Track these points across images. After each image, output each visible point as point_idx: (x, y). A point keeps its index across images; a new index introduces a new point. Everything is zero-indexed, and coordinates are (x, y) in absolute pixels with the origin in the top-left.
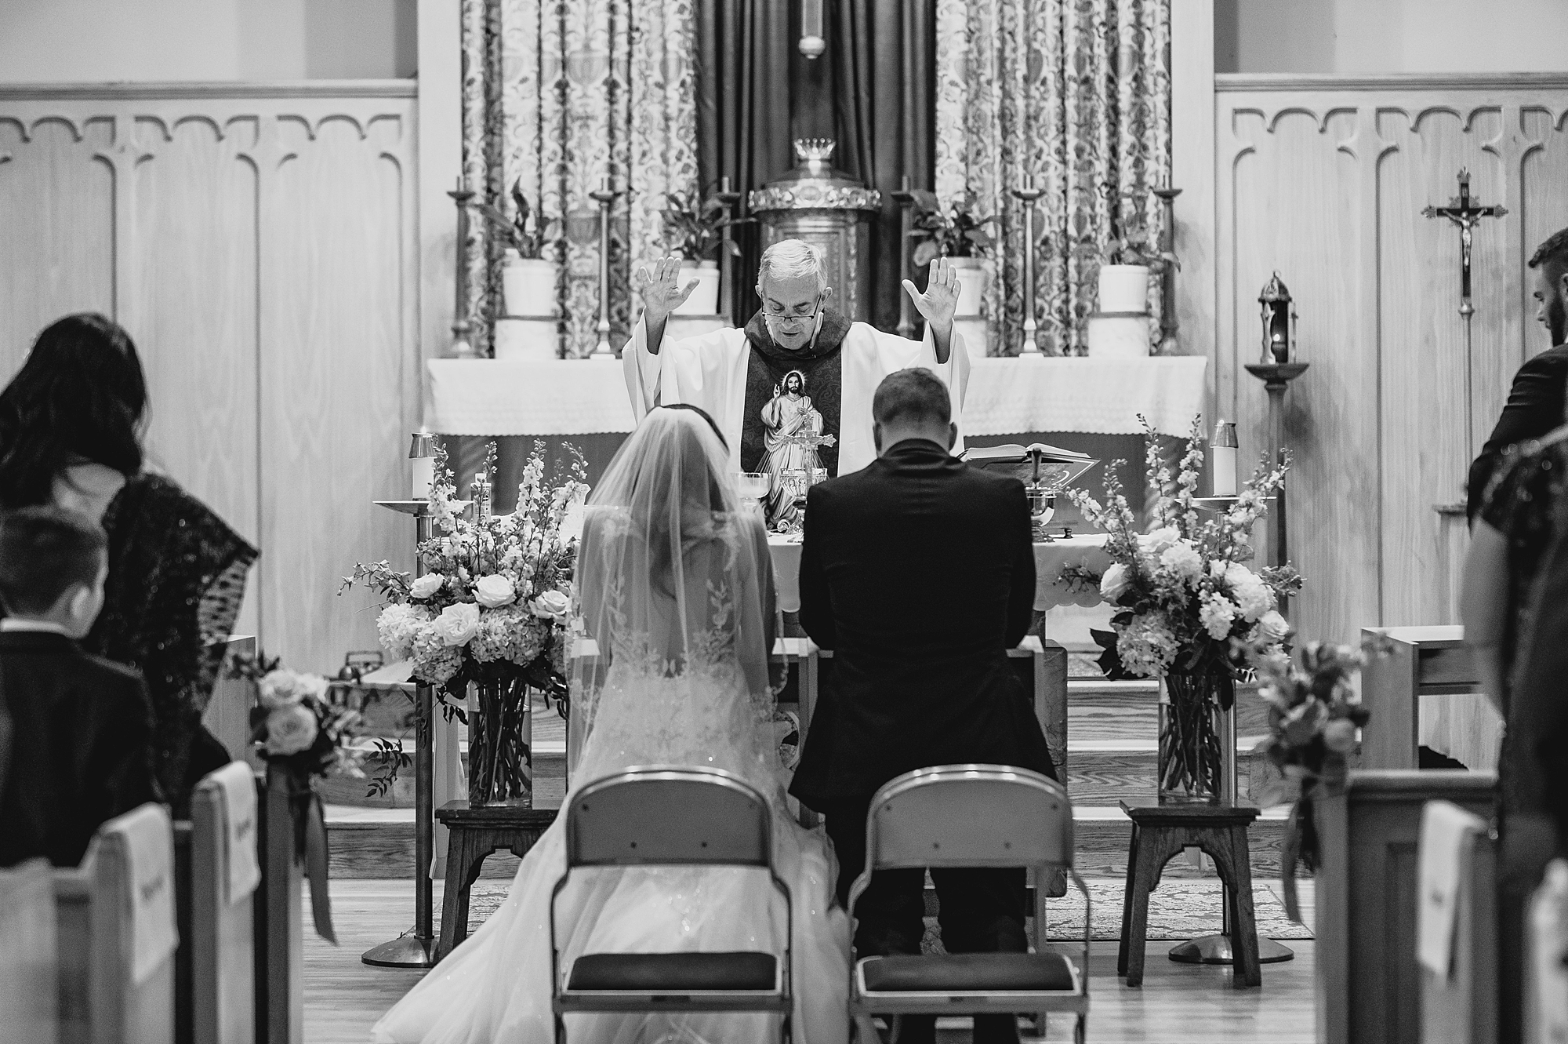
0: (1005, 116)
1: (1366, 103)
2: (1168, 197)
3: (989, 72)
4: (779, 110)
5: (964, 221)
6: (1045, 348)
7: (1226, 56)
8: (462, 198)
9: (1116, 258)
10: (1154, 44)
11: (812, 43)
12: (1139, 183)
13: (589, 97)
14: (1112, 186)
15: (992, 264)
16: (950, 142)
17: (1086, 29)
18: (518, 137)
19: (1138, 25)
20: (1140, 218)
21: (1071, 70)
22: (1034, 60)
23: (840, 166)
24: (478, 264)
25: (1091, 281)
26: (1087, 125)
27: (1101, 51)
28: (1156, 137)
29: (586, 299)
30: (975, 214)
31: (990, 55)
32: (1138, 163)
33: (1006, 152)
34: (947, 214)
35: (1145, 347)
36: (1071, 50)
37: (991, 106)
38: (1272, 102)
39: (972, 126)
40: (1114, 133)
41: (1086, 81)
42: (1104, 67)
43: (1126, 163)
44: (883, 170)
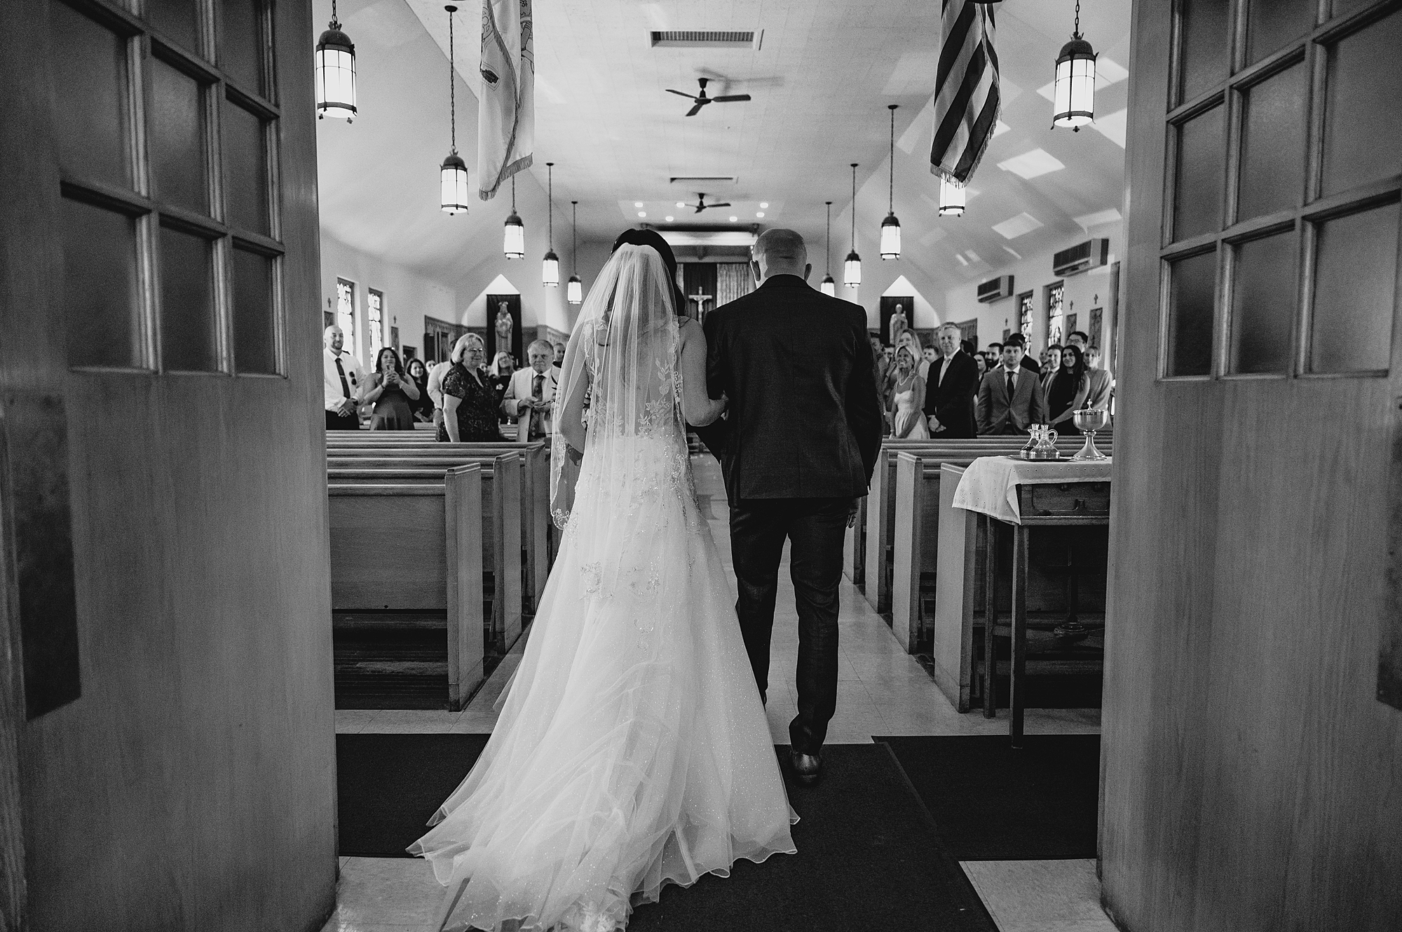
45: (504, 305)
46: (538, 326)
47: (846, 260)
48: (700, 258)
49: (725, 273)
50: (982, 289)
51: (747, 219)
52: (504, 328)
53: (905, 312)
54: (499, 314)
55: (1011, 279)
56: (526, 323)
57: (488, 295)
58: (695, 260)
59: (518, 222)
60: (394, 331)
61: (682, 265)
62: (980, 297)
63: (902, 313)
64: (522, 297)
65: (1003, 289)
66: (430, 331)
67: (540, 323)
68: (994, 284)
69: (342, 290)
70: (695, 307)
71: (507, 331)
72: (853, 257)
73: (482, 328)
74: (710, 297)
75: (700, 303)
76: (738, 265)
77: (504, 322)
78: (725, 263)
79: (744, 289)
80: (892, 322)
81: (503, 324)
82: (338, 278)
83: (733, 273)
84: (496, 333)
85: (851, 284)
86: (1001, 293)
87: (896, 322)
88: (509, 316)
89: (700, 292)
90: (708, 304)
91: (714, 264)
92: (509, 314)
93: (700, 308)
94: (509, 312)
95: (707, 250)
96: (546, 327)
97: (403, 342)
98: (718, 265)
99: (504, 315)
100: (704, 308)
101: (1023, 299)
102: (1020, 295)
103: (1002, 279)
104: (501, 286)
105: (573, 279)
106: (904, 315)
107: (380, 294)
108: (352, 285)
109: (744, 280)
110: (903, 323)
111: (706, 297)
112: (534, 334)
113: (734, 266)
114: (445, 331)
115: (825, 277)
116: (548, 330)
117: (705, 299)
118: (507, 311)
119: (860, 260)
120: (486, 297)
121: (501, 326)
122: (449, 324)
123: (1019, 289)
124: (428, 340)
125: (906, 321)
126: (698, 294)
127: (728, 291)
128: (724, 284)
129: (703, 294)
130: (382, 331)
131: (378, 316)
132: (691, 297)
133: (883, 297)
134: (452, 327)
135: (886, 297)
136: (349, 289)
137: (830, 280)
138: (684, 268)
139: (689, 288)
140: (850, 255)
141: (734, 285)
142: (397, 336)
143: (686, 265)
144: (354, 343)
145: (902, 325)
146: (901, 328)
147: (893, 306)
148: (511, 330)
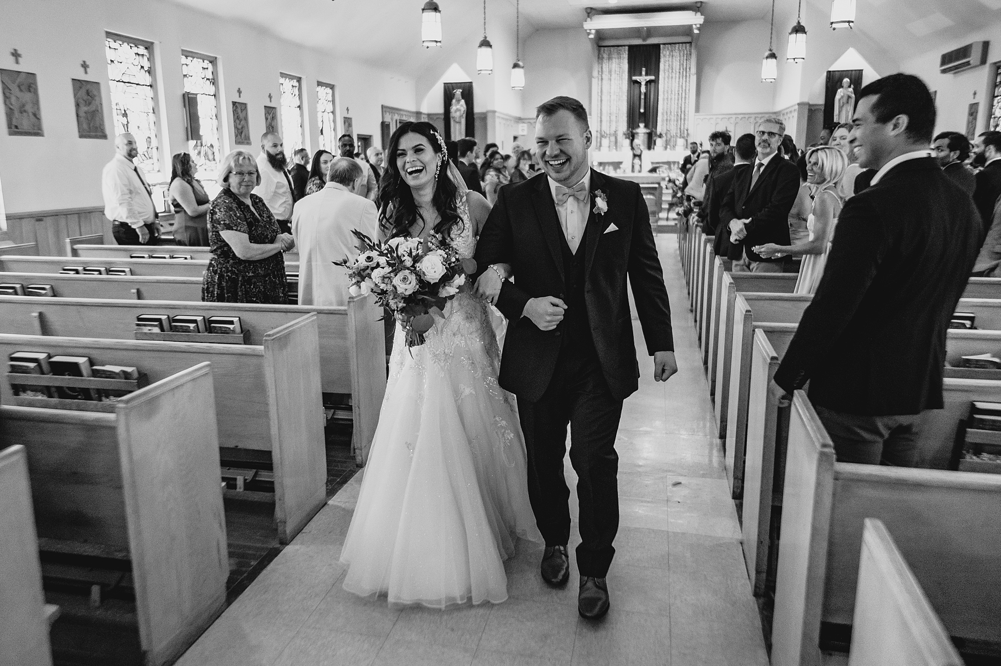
0: (667, 120)
1: (714, 117)
2: (687, 130)
3: (665, 114)
4: (637, 119)
5: (661, 134)
6: (671, 149)
7: (697, 110)
8: (597, 131)
9: (680, 138)
10: (687, 110)
11: (642, 111)
12: (684, 128)
13: (613, 118)
14: (680, 129)
15: (664, 139)
16: (659, 124)
17: (678, 108)
18: (604, 123)
19: (685, 108)
20: (684, 133)
21: (676, 114)
22: (671, 112)
23: (646, 126)
24: (599, 140)
25: (676, 142)
26: (677, 121)
27: (680, 111)
28: (686, 122)
29: (613, 144)
30: (662, 133)
31: (665, 112)
32: (684, 126)
33: (667, 124)
35: (682, 149)
36: (676, 111)
37: (665, 119)
38: (702, 117)
39: (663, 121)
40: (681, 121)
41: (678, 115)
42: (680, 113)
43: (682, 126)
44: (651, 127)
45: (458, 92)
46: (487, 112)
47: (791, 33)
48: (644, 40)
49: (668, 53)
50: (946, 59)
52: (458, 114)
53: (852, 86)
55: (986, 45)
56: (477, 109)
57: (445, 83)
58: (638, 42)
59: (436, 9)
60: (348, 121)
61: (627, 48)
62: (943, 68)
63: (850, 87)
64: (474, 85)
65: (975, 57)
66: (388, 119)
67: (490, 108)
68: (964, 52)
69: (288, 84)
70: (638, 88)
71: (461, 116)
72: (799, 29)
73: (440, 114)
74: (653, 78)
75: (643, 83)
76: (681, 44)
77: (459, 107)
78: (667, 44)
79: (686, 69)
80: (838, 97)
81: (458, 110)
82: (281, 73)
83: (676, 53)
84: (451, 119)
85: (794, 59)
86: (971, 62)
87: (842, 97)
88: (463, 102)
89: (644, 73)
90: (650, 84)
91: (657, 47)
92: (463, 101)
93: (643, 89)
94: (463, 98)
95: (650, 32)
96: (494, 112)
97: (357, 130)
98: (661, 46)
99: (458, 101)
100: (646, 88)
101: (999, 67)
102: (995, 63)
103: (973, 46)
104: (456, 75)
105: (516, 66)
106: (851, 90)
107: (332, 87)
108: (299, 80)
109: (686, 60)
110: (849, 97)
111: (648, 78)
112: (484, 117)
113: (677, 45)
115: (767, 53)
116: (497, 114)
117: (648, 80)
118: (461, 98)
119: (806, 33)
120: (443, 85)
121: (456, 112)
122: (409, 111)
123: (994, 57)
124: (385, 127)
125: (853, 96)
126: (641, 75)
127: (671, 71)
128: (667, 65)
129: (647, 74)
130: (334, 121)
131: (330, 107)
132: (634, 78)
133: (830, 72)
134: (412, 114)
135: (833, 71)
136: (296, 84)
137: (773, 56)
138: (629, 51)
139: (633, 69)
140: (795, 27)
141: (676, 64)
142: (350, 125)
143: (631, 48)
144: (303, 134)
145: (848, 99)
146: (848, 102)
147: (841, 80)
148: (464, 116)
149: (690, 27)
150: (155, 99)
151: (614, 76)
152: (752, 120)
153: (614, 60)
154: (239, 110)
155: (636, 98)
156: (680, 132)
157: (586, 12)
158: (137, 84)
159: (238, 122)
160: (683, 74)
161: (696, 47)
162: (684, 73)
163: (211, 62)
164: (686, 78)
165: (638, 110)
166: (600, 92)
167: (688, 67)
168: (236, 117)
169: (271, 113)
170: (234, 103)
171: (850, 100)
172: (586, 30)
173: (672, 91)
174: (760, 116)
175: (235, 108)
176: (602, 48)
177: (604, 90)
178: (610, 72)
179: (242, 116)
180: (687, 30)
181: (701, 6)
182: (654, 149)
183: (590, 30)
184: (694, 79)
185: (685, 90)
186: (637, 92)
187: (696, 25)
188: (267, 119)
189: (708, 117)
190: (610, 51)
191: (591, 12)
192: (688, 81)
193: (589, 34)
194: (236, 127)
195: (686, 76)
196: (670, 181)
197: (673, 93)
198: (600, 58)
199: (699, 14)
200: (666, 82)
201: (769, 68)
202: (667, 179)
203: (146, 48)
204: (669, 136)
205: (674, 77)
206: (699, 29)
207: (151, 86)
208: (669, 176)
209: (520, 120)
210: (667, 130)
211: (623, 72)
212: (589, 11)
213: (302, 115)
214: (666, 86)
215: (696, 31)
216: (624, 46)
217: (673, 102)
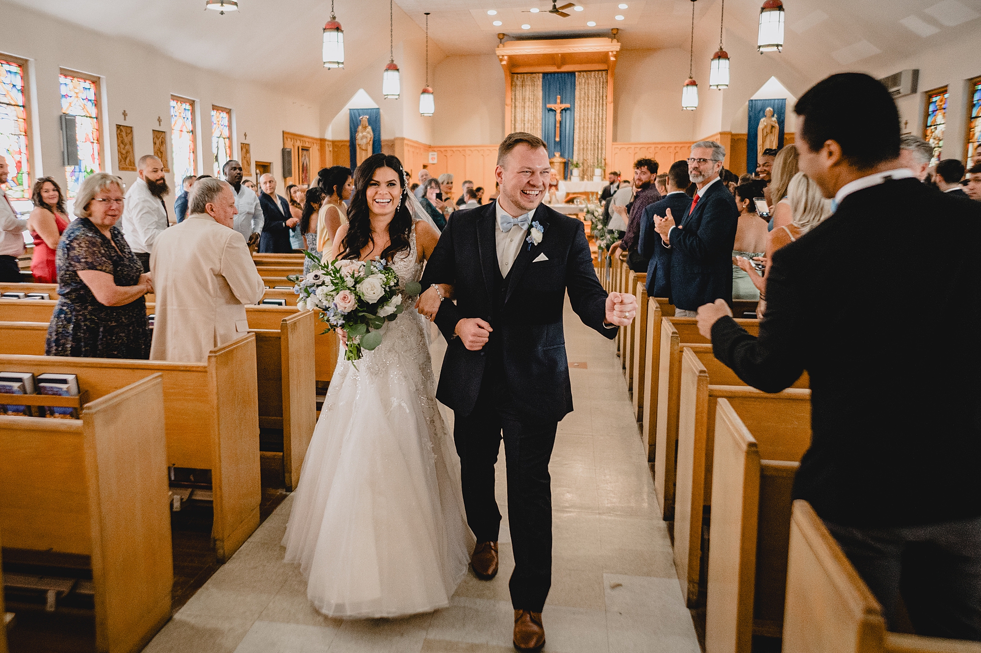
0: (583, 149)
1: (633, 146)
2: (605, 160)
3: (581, 143)
4: (553, 148)
5: (577, 164)
6: (588, 180)
7: (615, 139)
9: (598, 168)
10: (604, 139)
11: (557, 139)
12: (601, 158)
14: (598, 158)
15: (581, 169)
16: (576, 153)
17: (595, 137)
19: (602, 137)
20: (601, 162)
21: (592, 143)
22: (587, 141)
23: (562, 156)
25: (593, 171)
26: (594, 150)
27: (597, 140)
28: (604, 151)
30: (579, 162)
31: (582, 141)
32: (601, 155)
33: (583, 154)
34: (575, 162)
35: (601, 180)
36: (592, 140)
37: (581, 148)
38: (620, 147)
39: (579, 150)
40: (598, 151)
41: (595, 144)
42: (597, 142)
43: (600, 155)
44: (566, 155)
45: (365, 119)
46: (396, 139)
47: (712, 60)
48: (559, 67)
49: (584, 81)
51: (606, 26)
52: (364, 141)
53: (775, 115)
54: (360, 127)
55: (916, 73)
56: (385, 136)
57: (350, 109)
58: (552, 69)
59: (338, 28)
60: (245, 148)
61: (541, 75)
63: (773, 116)
64: (381, 111)
65: (905, 85)
66: (289, 146)
67: (398, 135)
68: (893, 81)
69: (179, 107)
70: (553, 116)
71: (368, 144)
72: (721, 55)
73: (346, 141)
74: (568, 105)
75: (558, 111)
76: (597, 72)
78: (583, 71)
79: (603, 97)
80: (761, 127)
81: (364, 137)
82: (172, 95)
83: (592, 81)
84: (357, 146)
85: (717, 86)
86: (901, 91)
87: (766, 127)
88: (369, 129)
89: (559, 101)
90: (566, 112)
91: (572, 74)
92: (370, 127)
93: (558, 117)
94: (370, 124)
95: (565, 59)
96: (403, 139)
97: (255, 157)
98: (577, 73)
99: (365, 128)
100: (561, 116)
101: (930, 97)
102: (926, 92)
103: (903, 73)
104: (361, 100)
105: (425, 91)
106: (774, 119)
107: (229, 112)
108: (192, 103)
109: (603, 87)
110: (773, 127)
111: (564, 106)
112: (392, 144)
113: (593, 73)
114: (307, 145)
115: (687, 81)
116: (405, 142)
117: (563, 108)
118: (367, 125)
119: (728, 59)
120: (348, 112)
121: (362, 139)
122: (312, 138)
123: (925, 85)
124: (286, 155)
125: (777, 125)
126: (556, 103)
127: (587, 99)
128: (583, 92)
129: (561, 102)
130: (231, 147)
131: (226, 133)
132: (549, 106)
133: (752, 100)
134: (315, 141)
135: (755, 100)
136: (188, 107)
137: (693, 83)
138: (543, 78)
139: (547, 96)
140: (717, 53)
141: (592, 92)
142: (247, 152)
143: (545, 74)
144: (195, 161)
145: (772, 129)
146: (771, 132)
147: (763, 109)
148: (371, 143)
149: (606, 54)
150: (28, 120)
151: (527, 104)
152: (672, 150)
153: (528, 88)
154: (124, 134)
155: (552, 127)
156: (598, 162)
157: (499, 38)
158: (8, 104)
159: (122, 146)
160: (599, 102)
161: (613, 75)
162: (601, 101)
163: (93, 83)
164: (603, 107)
165: (553, 138)
166: (513, 120)
167: (604, 95)
168: (120, 141)
169: (160, 138)
170: (119, 127)
171: (773, 130)
172: (498, 56)
173: (588, 119)
174: (681, 145)
175: (119, 131)
176: (516, 75)
177: (518, 118)
178: (524, 99)
179: (126, 140)
180: (603, 58)
181: (617, 33)
182: (570, 178)
183: (503, 56)
184: (611, 107)
185: (602, 119)
186: (552, 120)
187: (612, 52)
188: (155, 143)
189: (626, 146)
190: (524, 78)
191: (503, 38)
192: (604, 109)
193: (501, 60)
194: (119, 152)
195: (603, 104)
196: (588, 212)
197: (590, 121)
198: (513, 85)
199: (615, 41)
200: (582, 110)
201: (690, 97)
202: (585, 210)
203: (20, 66)
204: (585, 165)
205: (590, 105)
206: (615, 56)
207: (23, 106)
208: (587, 207)
209: (430, 148)
210: (584, 159)
211: (537, 99)
212: (501, 36)
213: (194, 140)
214: (582, 114)
215: (612, 59)
216: (539, 73)
217: (589, 131)
